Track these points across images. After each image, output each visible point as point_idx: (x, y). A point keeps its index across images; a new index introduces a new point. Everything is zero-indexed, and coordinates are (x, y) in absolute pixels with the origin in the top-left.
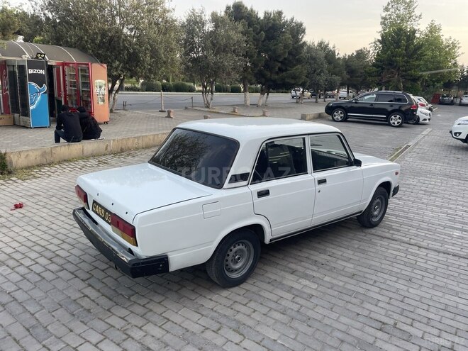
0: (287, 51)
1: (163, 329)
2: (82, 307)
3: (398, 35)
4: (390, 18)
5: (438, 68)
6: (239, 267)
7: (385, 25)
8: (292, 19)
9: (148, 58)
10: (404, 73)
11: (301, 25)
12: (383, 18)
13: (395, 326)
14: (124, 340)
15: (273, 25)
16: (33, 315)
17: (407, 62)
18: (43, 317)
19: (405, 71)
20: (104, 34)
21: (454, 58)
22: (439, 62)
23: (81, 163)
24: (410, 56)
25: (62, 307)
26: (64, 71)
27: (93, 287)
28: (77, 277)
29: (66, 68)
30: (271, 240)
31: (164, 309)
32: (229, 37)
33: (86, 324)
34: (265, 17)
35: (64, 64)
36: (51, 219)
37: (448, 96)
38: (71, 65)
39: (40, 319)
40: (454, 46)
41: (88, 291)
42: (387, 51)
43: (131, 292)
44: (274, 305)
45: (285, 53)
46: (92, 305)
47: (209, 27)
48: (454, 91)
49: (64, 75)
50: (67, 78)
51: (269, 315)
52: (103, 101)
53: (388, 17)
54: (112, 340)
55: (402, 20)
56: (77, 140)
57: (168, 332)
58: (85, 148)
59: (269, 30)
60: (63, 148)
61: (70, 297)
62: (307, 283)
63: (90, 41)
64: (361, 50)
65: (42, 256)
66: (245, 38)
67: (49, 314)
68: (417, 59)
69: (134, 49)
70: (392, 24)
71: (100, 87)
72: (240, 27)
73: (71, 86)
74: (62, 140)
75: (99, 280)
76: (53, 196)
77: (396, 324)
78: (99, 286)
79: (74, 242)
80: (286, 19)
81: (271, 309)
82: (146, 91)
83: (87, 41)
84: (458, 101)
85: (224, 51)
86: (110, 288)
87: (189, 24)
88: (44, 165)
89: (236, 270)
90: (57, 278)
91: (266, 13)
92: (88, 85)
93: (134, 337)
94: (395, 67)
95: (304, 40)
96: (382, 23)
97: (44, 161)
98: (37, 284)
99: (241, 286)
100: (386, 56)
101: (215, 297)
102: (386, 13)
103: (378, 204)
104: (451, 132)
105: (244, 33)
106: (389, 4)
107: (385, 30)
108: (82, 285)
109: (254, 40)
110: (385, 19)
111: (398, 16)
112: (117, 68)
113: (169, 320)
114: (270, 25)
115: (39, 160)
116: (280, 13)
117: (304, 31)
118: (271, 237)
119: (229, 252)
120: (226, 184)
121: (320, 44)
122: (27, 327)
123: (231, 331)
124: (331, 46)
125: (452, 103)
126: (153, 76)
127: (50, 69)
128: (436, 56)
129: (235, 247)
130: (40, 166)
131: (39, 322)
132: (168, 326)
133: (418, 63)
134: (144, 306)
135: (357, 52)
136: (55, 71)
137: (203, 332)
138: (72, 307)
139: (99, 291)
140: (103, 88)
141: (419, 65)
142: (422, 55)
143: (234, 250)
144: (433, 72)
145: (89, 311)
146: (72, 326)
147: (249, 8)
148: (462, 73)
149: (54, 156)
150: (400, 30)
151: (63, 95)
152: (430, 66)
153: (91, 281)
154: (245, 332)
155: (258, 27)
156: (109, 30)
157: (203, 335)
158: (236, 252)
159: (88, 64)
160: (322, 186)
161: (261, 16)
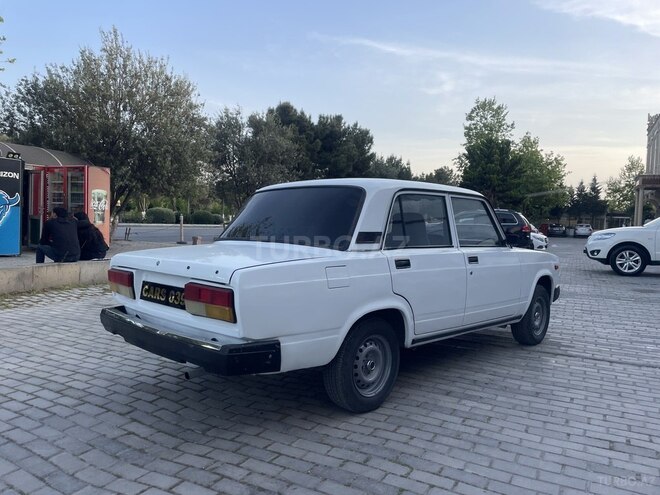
0: (352, 163)
1: (276, 465)
2: (129, 447)
3: (488, 148)
4: (476, 128)
5: (540, 190)
6: (375, 377)
7: (470, 136)
8: (356, 125)
9: (168, 163)
10: (501, 195)
11: (367, 132)
12: (466, 128)
13: (628, 442)
14: (215, 482)
15: (331, 132)
16: (46, 459)
17: (504, 181)
18: (66, 461)
19: (503, 191)
20: (106, 131)
21: (559, 178)
22: (542, 183)
23: (78, 291)
24: (507, 174)
25: (93, 447)
26: (46, 179)
27: (139, 422)
28: (109, 410)
29: (48, 175)
30: (414, 341)
31: (267, 443)
32: (275, 144)
33: (142, 467)
34: (320, 122)
35: (48, 170)
36: (47, 349)
37: (557, 226)
38: (56, 170)
39: (59, 465)
40: (558, 163)
41: (133, 427)
42: (477, 168)
43: (204, 427)
44: (438, 430)
45: (348, 166)
46: (145, 445)
47: (247, 132)
48: (564, 220)
49: (46, 185)
50: (49, 188)
51: (436, 440)
52: (103, 219)
53: (473, 127)
54: (195, 483)
55: (491, 130)
56: (71, 259)
57: (285, 468)
58: (83, 271)
59: (325, 138)
60: (51, 269)
61: (104, 435)
62: (475, 404)
63: (85, 141)
64: (441, 169)
65: (44, 388)
66: (297, 146)
67: (75, 458)
68: (515, 177)
69: (149, 151)
70: (479, 135)
71: (99, 200)
72: (290, 133)
73: (54, 200)
74: (47, 260)
75: (147, 413)
76: (44, 325)
77: (628, 441)
78: (150, 420)
79: (94, 372)
80: (346, 125)
81: (436, 435)
82: (154, 222)
83: (80, 142)
84: (571, 232)
85: (270, 161)
86: (169, 423)
87: (220, 128)
88: (21, 294)
89: (373, 383)
90: (75, 414)
91: (320, 117)
92: (81, 197)
93: (231, 476)
94: (490, 187)
95: (371, 151)
96: (466, 135)
97: (21, 288)
98: (45, 421)
99: (377, 411)
100: (476, 174)
101: (342, 425)
102: (470, 122)
103: (537, 310)
104: (586, 251)
105: (295, 141)
106: (473, 112)
107: (469, 143)
108: (121, 420)
109: (308, 150)
110: (469, 129)
111: (485, 126)
112: (123, 177)
113: (280, 454)
114: (328, 132)
115: (13, 286)
116: (339, 119)
117: (371, 141)
118: (414, 337)
119: (359, 354)
120: (353, 244)
121: (391, 159)
122: (40, 475)
123: (387, 462)
124: (404, 163)
125: (564, 235)
126: (173, 189)
127: (26, 175)
128: (536, 176)
129: (366, 346)
130: (15, 294)
131: (60, 469)
132: (282, 460)
133: (516, 181)
134: (232, 440)
135: (436, 171)
136: (32, 178)
137: (341, 466)
138: (113, 448)
139: (151, 426)
140: (103, 201)
141: (519, 184)
142: (521, 171)
143: (366, 350)
144: (535, 195)
145: (142, 451)
146: (118, 470)
147: (299, 112)
148: (572, 197)
149: (36, 280)
150: (490, 141)
151: (41, 212)
152: (531, 187)
153: (134, 415)
154: (409, 461)
155: (312, 133)
156: (114, 126)
157: (344, 468)
158: (367, 356)
159: (83, 168)
160: (473, 266)
161: (315, 121)
